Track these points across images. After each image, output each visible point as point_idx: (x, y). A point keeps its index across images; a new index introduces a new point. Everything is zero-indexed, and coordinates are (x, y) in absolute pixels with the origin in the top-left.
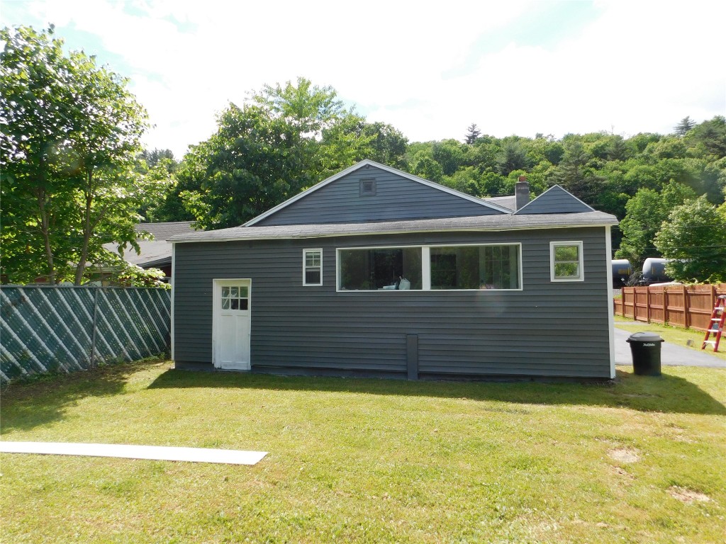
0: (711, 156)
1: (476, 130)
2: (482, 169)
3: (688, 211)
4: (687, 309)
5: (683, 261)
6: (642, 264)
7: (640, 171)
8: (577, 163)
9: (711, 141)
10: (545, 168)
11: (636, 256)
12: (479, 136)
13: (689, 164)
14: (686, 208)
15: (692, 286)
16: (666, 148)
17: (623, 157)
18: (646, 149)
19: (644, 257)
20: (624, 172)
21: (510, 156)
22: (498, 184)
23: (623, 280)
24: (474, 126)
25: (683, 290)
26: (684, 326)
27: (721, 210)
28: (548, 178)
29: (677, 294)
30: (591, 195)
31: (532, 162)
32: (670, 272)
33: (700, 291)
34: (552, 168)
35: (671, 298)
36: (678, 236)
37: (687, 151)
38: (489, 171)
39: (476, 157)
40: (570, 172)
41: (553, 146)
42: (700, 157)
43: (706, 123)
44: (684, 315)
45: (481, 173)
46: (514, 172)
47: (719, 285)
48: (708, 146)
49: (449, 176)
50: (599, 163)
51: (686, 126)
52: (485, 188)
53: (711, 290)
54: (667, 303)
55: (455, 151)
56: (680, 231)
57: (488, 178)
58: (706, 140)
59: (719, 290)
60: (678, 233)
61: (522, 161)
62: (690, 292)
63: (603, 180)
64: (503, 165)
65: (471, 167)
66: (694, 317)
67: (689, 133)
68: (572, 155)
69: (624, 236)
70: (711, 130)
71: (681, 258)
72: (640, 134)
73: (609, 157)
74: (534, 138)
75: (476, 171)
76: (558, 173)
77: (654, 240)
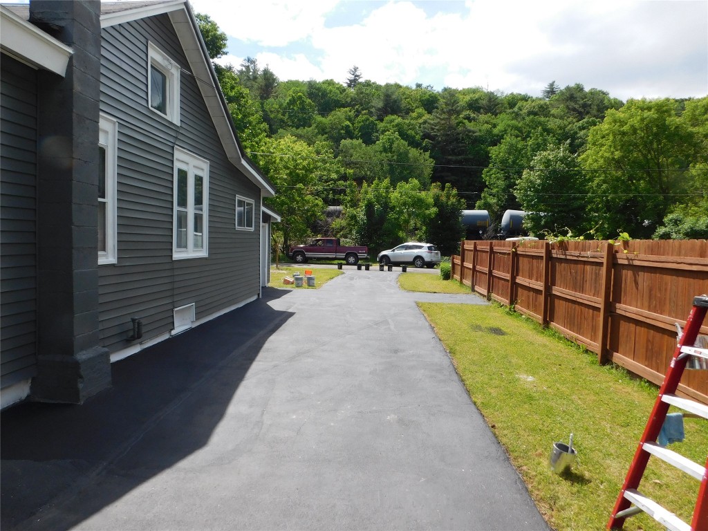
0: (571, 118)
1: (357, 73)
2: (358, 113)
3: (550, 157)
4: (548, 288)
5: (542, 214)
6: (501, 216)
7: (509, 126)
8: (450, 113)
9: (572, 104)
10: (420, 116)
11: (496, 208)
12: (360, 80)
13: (553, 124)
14: (549, 154)
15: (562, 243)
16: (534, 107)
17: (495, 111)
18: (517, 106)
19: (504, 209)
20: (495, 126)
21: (387, 100)
22: (372, 129)
23: (481, 232)
24: (356, 69)
25: (544, 251)
26: (539, 318)
27: (583, 159)
28: (422, 126)
29: (533, 257)
30: (462, 147)
31: (409, 109)
32: (527, 224)
33: (577, 253)
34: (427, 116)
35: (524, 264)
36: (539, 186)
37: (552, 112)
38: (365, 114)
39: (353, 100)
40: (443, 122)
41: (429, 95)
42: (562, 118)
43: (568, 88)
44: (542, 298)
45: (357, 116)
46: (390, 117)
47: (626, 244)
48: (569, 109)
49: (323, 116)
50: (472, 115)
51: (551, 91)
52: (359, 131)
53: (605, 254)
54: (515, 272)
55: (331, 91)
56: (542, 180)
57: (363, 121)
58: (568, 103)
59: (623, 257)
60: (539, 181)
61: (399, 107)
62: (556, 253)
63: (474, 132)
64: (379, 110)
65: (348, 109)
66: (560, 307)
67: (554, 97)
68: (447, 104)
69: (487, 186)
70: (573, 94)
71: (540, 211)
72: (512, 94)
73: (482, 110)
74: (414, 87)
75: (352, 114)
76: (432, 122)
77: (515, 189)
